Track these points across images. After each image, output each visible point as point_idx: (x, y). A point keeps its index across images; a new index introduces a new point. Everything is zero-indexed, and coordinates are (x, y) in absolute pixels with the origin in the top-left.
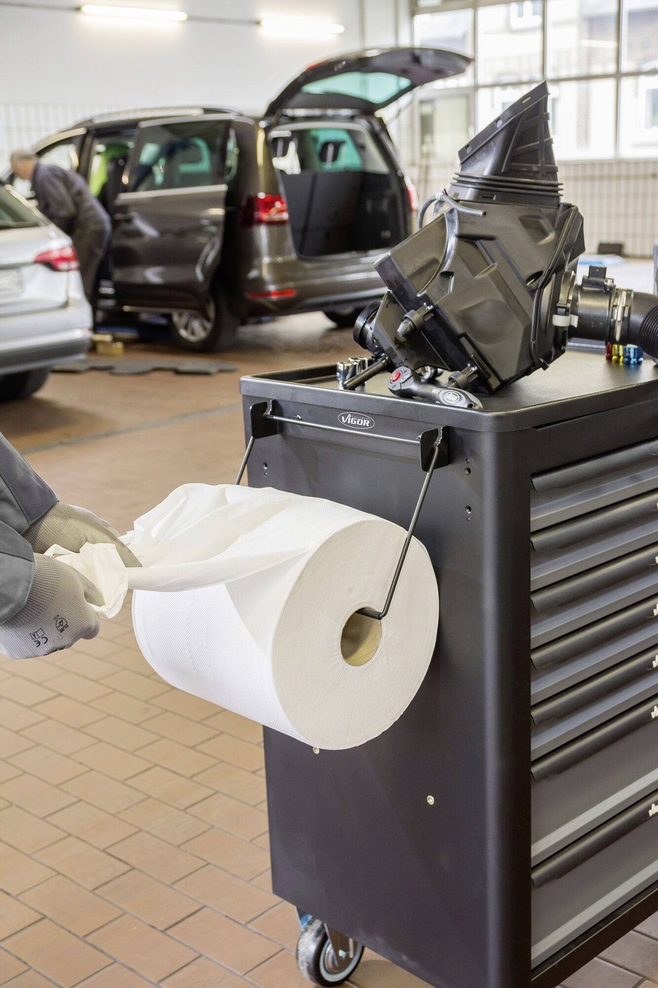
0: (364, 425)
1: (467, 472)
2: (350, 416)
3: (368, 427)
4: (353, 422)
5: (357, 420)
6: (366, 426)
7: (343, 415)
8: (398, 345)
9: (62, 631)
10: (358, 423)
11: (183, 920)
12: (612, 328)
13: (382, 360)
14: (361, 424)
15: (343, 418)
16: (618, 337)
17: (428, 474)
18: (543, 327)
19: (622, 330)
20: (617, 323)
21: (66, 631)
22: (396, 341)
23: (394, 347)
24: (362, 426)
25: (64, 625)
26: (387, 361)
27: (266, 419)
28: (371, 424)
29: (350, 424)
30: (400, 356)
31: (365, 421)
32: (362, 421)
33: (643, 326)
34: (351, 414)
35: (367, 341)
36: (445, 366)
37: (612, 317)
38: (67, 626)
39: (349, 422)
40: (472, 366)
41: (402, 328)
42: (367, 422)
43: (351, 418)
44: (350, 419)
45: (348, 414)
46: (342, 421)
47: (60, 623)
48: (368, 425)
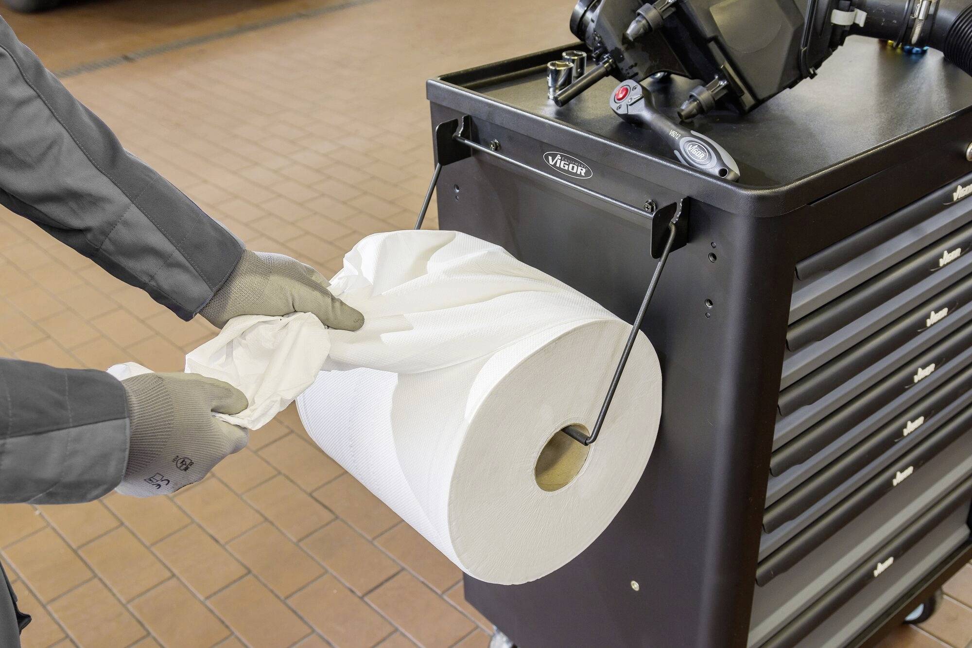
0: (578, 173)
1: (711, 259)
2: (560, 158)
3: (584, 177)
4: (564, 167)
5: (569, 165)
6: (580, 175)
7: (550, 155)
8: (626, 45)
9: (186, 469)
10: (570, 169)
11: (381, 584)
12: (910, 28)
13: (605, 63)
14: (575, 171)
15: (550, 158)
16: (915, 38)
17: (660, 264)
18: (819, 27)
19: (922, 31)
20: (917, 21)
21: (191, 468)
22: (625, 39)
23: (622, 48)
24: (576, 174)
25: (188, 463)
26: (610, 65)
27: (455, 140)
28: (587, 173)
29: (559, 168)
30: (628, 59)
31: (580, 168)
32: (576, 167)
33: (954, 29)
34: (561, 156)
35: (587, 35)
36: (683, 71)
37: (912, 13)
38: (191, 463)
39: (558, 165)
40: (720, 79)
41: (632, 29)
42: (582, 170)
43: (561, 160)
44: (559, 161)
45: (556, 155)
46: (549, 162)
47: (182, 462)
48: (583, 174)
